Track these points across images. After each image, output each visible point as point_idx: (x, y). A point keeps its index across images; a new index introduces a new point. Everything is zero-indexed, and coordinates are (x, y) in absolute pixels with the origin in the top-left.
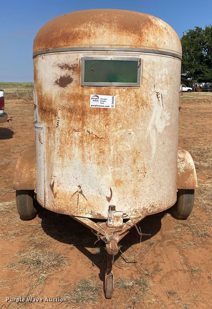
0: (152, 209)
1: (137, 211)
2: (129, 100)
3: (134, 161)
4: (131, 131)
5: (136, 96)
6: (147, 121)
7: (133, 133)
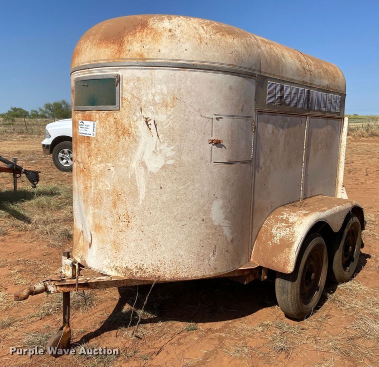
0: (140, 272)
1: (118, 268)
2: (108, 127)
3: (115, 205)
4: (111, 166)
5: (116, 123)
6: (130, 154)
7: (112, 169)
